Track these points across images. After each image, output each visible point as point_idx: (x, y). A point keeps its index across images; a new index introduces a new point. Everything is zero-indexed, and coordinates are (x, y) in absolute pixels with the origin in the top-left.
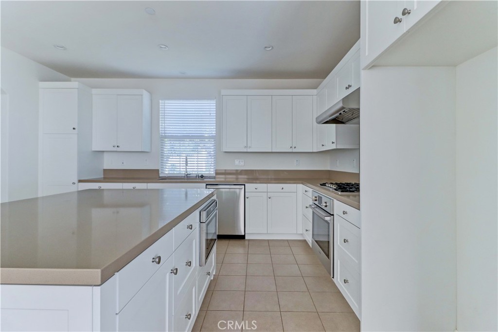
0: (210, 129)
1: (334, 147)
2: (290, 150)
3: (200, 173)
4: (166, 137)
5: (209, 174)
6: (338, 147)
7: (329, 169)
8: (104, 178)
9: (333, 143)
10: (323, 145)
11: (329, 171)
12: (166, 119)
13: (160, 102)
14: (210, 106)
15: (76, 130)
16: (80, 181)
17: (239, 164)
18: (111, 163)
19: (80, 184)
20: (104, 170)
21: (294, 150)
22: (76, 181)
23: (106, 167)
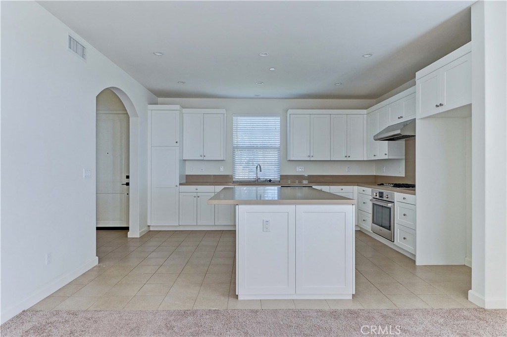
0: (275, 140)
1: (386, 157)
2: (345, 159)
3: (269, 178)
4: (237, 148)
5: (275, 178)
6: (390, 158)
7: (375, 174)
8: (186, 182)
9: (386, 154)
10: (374, 156)
11: (375, 176)
12: (238, 133)
13: (234, 118)
14: (275, 122)
15: (178, 143)
16: (181, 184)
17: (300, 171)
18: (193, 170)
19: (181, 186)
20: (186, 175)
21: (349, 159)
22: (178, 184)
23: (187, 174)
